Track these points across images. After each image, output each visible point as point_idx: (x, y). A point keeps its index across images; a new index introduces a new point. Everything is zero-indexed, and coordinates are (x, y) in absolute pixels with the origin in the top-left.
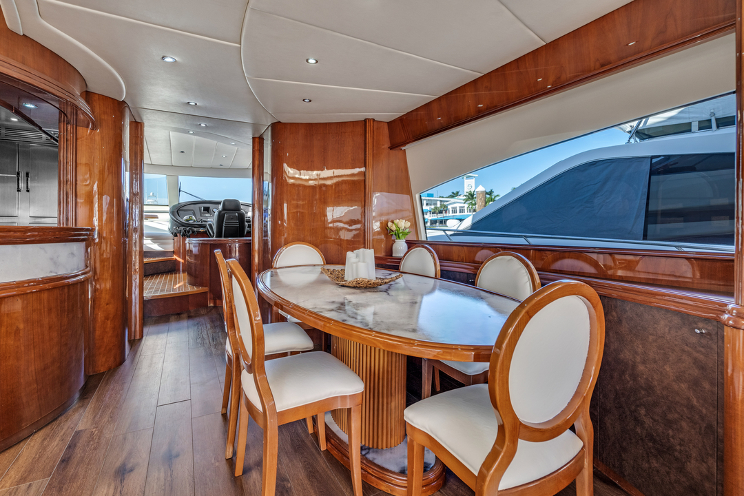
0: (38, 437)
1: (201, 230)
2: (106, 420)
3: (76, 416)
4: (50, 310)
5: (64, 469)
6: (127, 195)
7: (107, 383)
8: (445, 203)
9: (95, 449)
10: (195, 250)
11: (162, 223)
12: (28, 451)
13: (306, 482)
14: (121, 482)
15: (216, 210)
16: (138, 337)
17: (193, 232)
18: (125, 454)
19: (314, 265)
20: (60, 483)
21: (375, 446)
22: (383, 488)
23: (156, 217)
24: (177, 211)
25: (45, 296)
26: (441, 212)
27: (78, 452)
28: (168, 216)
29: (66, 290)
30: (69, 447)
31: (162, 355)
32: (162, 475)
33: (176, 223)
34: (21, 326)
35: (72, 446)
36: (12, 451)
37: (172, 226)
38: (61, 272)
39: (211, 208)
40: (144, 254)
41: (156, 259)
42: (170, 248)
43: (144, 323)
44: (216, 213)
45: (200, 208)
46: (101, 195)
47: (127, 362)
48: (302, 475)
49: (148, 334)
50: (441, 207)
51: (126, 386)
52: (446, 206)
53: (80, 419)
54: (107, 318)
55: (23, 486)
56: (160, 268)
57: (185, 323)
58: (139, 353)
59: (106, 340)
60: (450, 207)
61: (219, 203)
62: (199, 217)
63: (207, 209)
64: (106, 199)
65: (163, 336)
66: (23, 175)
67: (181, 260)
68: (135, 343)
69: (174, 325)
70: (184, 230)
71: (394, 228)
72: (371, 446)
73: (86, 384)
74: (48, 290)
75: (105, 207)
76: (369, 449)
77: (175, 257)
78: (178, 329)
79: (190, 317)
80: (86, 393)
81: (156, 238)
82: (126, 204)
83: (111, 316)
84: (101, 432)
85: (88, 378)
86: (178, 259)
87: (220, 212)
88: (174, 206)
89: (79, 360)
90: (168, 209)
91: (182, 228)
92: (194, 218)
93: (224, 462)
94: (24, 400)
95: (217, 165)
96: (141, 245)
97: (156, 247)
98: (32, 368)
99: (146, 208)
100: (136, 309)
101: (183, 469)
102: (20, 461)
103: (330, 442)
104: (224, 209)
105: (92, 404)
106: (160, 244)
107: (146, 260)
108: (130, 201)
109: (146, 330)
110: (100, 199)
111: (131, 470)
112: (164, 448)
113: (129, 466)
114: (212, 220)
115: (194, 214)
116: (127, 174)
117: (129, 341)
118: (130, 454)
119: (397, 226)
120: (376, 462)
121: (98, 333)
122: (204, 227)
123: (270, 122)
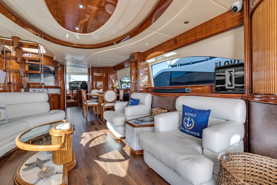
1: (76, 88)
17: (74, 89)
24: (70, 84)
37: (69, 87)
40: (67, 94)
44: (80, 84)
45: (76, 83)
46: (61, 80)
59: (62, 106)
61: (81, 82)
62: (76, 85)
63: (78, 83)
67: (72, 96)
70: (72, 89)
75: (62, 83)
77: (70, 95)
79: (75, 106)
87: (81, 84)
88: (69, 82)
91: (72, 88)
92: (74, 85)
95: (80, 72)
100: (66, 104)
114: (79, 86)
121: (61, 104)
122: (77, 88)
123: (91, 67)
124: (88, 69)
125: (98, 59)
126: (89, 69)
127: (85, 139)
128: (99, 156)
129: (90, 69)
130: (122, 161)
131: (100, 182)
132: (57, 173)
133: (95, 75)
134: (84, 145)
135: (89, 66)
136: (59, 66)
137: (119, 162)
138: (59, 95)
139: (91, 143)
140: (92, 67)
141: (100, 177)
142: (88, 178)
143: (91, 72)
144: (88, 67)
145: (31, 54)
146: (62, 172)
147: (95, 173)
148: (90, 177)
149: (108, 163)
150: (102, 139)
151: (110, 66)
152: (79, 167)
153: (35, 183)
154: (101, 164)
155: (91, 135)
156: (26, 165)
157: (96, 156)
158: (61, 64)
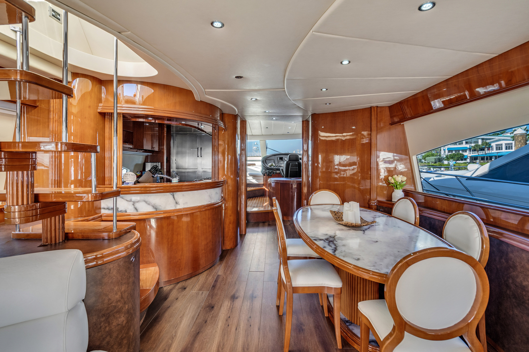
0: (205, 274)
1: (278, 172)
2: (229, 272)
3: (218, 268)
4: (209, 219)
5: (214, 289)
6: (238, 152)
7: (230, 255)
8: (488, 141)
9: (224, 285)
10: (273, 185)
11: (258, 168)
12: (202, 278)
13: (313, 329)
14: (233, 301)
15: (286, 159)
16: (244, 233)
17: (273, 173)
18: (235, 290)
19: (334, 205)
20: (212, 295)
21: (355, 323)
22: (355, 347)
23: (254, 165)
24: (265, 160)
25: (207, 212)
26: (483, 149)
27: (218, 284)
28: (260, 163)
29: (214, 210)
30: (215, 281)
31: (254, 245)
32: (249, 304)
33: (265, 168)
34: (200, 225)
35: (216, 281)
36: (197, 277)
37: (262, 169)
38: (213, 202)
39: (284, 158)
41: (255, 188)
42: (262, 182)
44: (285, 162)
45: (277, 158)
47: (239, 246)
48: (312, 325)
49: (249, 232)
50: (482, 144)
51: (238, 258)
52: (487, 144)
53: (220, 270)
54: (230, 223)
55: (201, 292)
56: (257, 194)
57: (266, 229)
58: (244, 242)
59: (230, 234)
60: (493, 145)
61: (287, 154)
62: (276, 163)
63: (281, 159)
65: (255, 234)
66: (199, 149)
68: (243, 236)
69: (261, 229)
71: (393, 181)
72: (353, 322)
73: (222, 253)
74: (208, 210)
76: (352, 323)
77: (264, 187)
78: (263, 232)
79: (269, 225)
80: (222, 258)
81: (254, 176)
82: (238, 157)
83: (232, 222)
84: (227, 278)
85: (223, 251)
86: (266, 189)
87: (287, 162)
88: (264, 157)
89: (219, 242)
90: (260, 158)
91: (267, 171)
92: (274, 164)
93: (276, 307)
94: (201, 256)
95: (286, 132)
96: (246, 180)
97: (254, 181)
98: (203, 243)
99: (248, 159)
100: (243, 219)
101: (257, 304)
102: (200, 282)
103: (330, 313)
104: (290, 160)
105: (223, 264)
106: (257, 180)
107: (249, 189)
108: (240, 155)
109: (247, 230)
111: (237, 298)
112: (250, 292)
113: (236, 296)
114: (283, 165)
115: (274, 163)
116: (239, 141)
117: (240, 235)
118: (237, 291)
119: (395, 180)
120: (354, 331)
121: (226, 230)
122: (279, 170)
123: (310, 114)
124: (303, 121)
125: (345, 62)
126: (305, 123)
129: (307, 121)
133: (322, 138)
135: (305, 111)
138: (218, 206)
140: (313, 115)
143: (312, 132)
144: (303, 116)
151: (379, 104)
158: (226, 111)
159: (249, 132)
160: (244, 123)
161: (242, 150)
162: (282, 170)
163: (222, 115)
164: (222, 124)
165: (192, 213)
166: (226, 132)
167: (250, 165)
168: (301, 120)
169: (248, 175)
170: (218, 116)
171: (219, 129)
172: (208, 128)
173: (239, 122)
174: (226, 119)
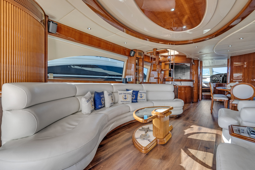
11: (208, 80)
17: (216, 82)
23: (206, 79)
24: (212, 77)
28: (209, 78)
33: (212, 80)
37: (210, 81)
40: (202, 87)
41: (206, 88)
43: (202, 99)
45: (219, 76)
46: (195, 74)
49: (202, 101)
62: (218, 78)
63: (221, 76)
64: (196, 75)
66: (184, 72)
68: (200, 101)
75: (196, 77)
81: (206, 84)
82: (199, 76)
90: (210, 76)
92: (216, 78)
96: (202, 85)
97: (206, 86)
99: (203, 77)
100: (200, 96)
104: (224, 76)
107: (203, 89)
108: (200, 75)
110: (195, 75)
114: (221, 78)
116: (199, 69)
122: (219, 81)
123: (230, 57)
125: (230, 46)
127: (191, 130)
128: (188, 149)
130: (205, 167)
131: (168, 165)
132: (149, 140)
133: (235, 65)
134: (186, 134)
136: (192, 62)
137: (201, 164)
138: (192, 87)
139: (193, 135)
141: (171, 163)
142: (163, 157)
145: (171, 57)
146: (151, 141)
147: (171, 157)
148: (165, 157)
149: (189, 158)
150: (207, 137)
152: (166, 146)
153: (137, 138)
154: (183, 154)
155: (199, 129)
156: (142, 128)
157: (186, 147)
158: (195, 59)
159: (203, 65)
160: (201, 62)
161: (200, 73)
162: (221, 81)
163: (194, 61)
164: (194, 63)
165: (185, 87)
166: (195, 66)
167: (204, 79)
168: (227, 59)
169: (203, 83)
170: (192, 61)
171: (193, 65)
172: (189, 65)
173: (199, 62)
174: (195, 62)
